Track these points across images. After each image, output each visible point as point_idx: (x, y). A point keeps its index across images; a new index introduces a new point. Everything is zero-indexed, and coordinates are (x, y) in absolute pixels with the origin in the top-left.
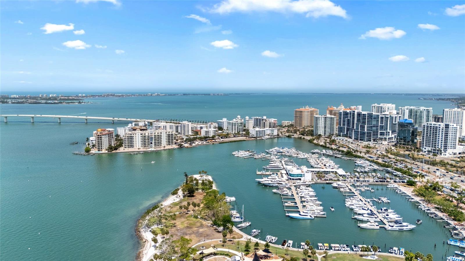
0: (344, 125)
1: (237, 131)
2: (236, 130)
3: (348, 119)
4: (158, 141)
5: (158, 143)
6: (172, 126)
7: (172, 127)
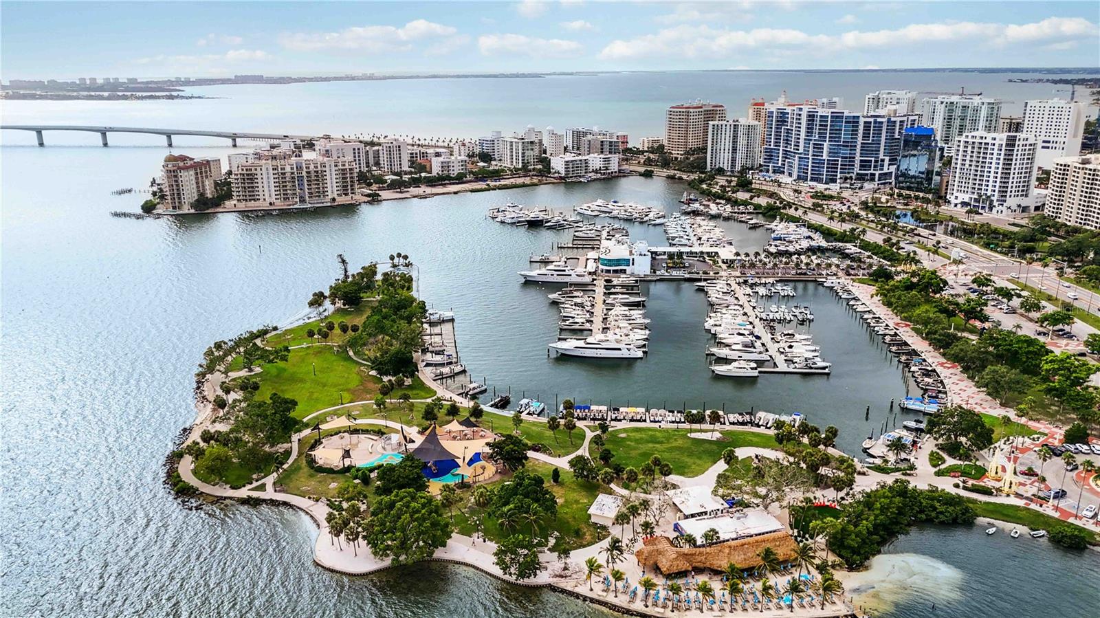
0: (777, 143)
1: (522, 164)
2: (520, 161)
3: (788, 129)
4: (317, 186)
5: (317, 190)
6: (359, 149)
7: (359, 153)
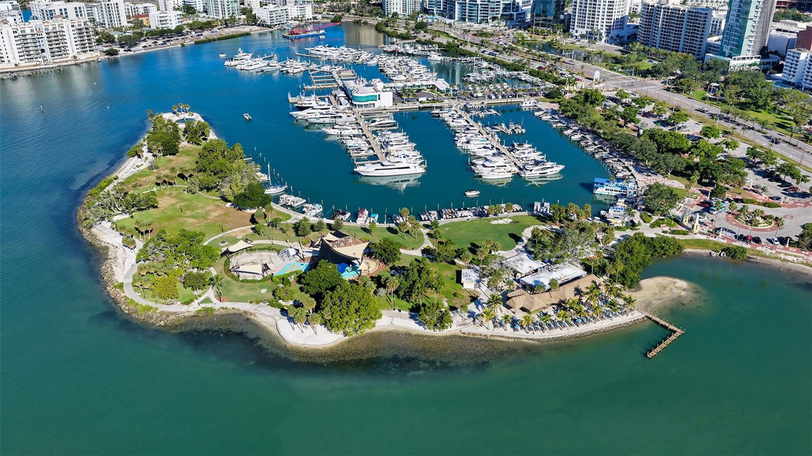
1: (229, 14)
2: (226, 12)
4: (58, 46)
5: (58, 50)
6: (80, 8)
7: (81, 11)
